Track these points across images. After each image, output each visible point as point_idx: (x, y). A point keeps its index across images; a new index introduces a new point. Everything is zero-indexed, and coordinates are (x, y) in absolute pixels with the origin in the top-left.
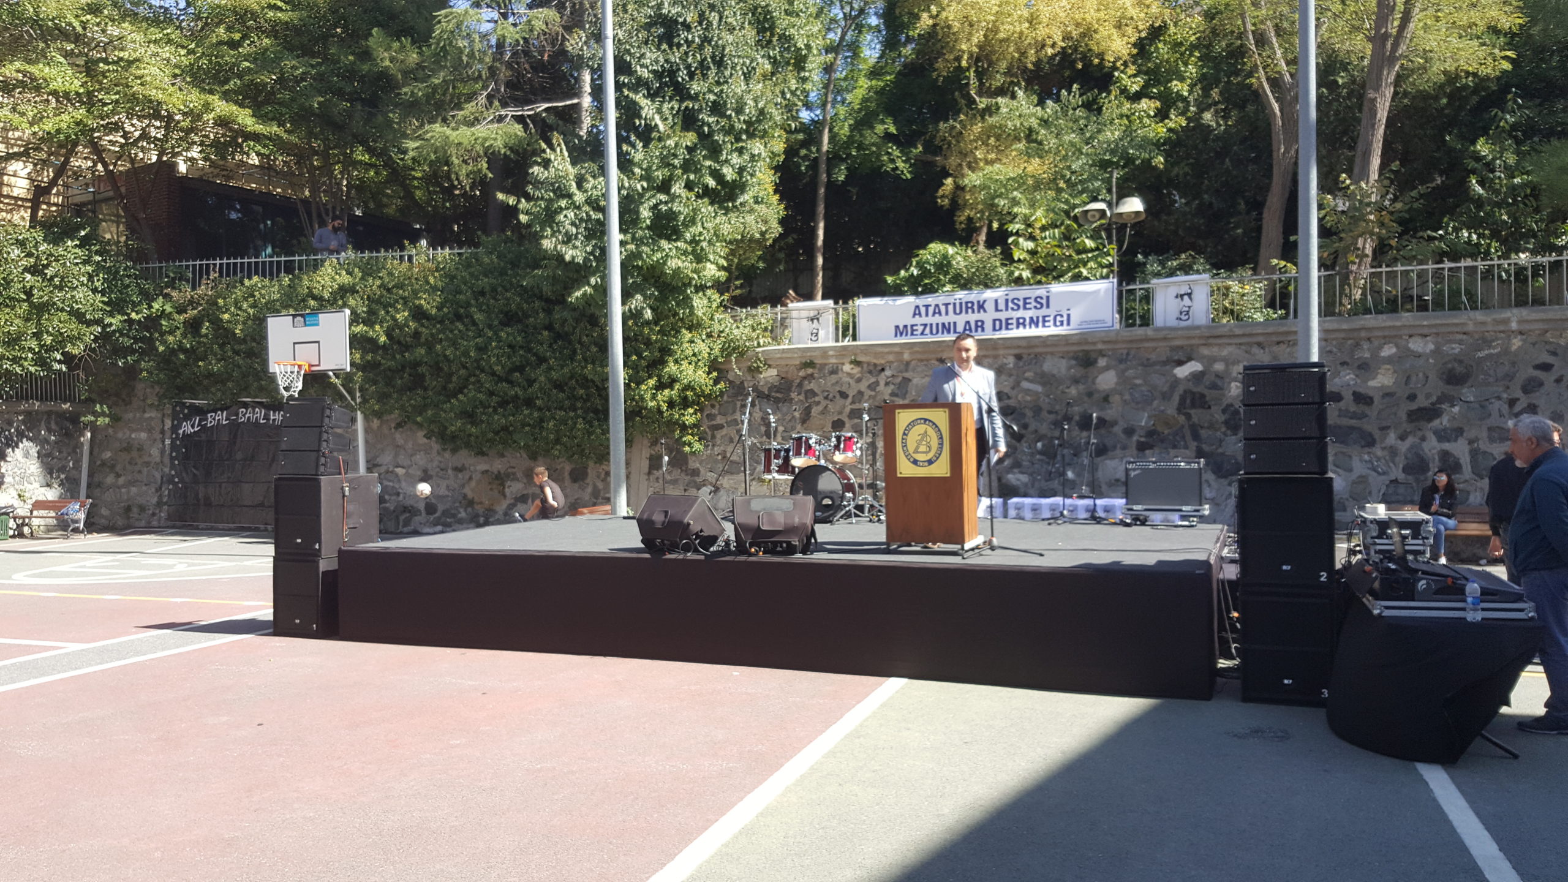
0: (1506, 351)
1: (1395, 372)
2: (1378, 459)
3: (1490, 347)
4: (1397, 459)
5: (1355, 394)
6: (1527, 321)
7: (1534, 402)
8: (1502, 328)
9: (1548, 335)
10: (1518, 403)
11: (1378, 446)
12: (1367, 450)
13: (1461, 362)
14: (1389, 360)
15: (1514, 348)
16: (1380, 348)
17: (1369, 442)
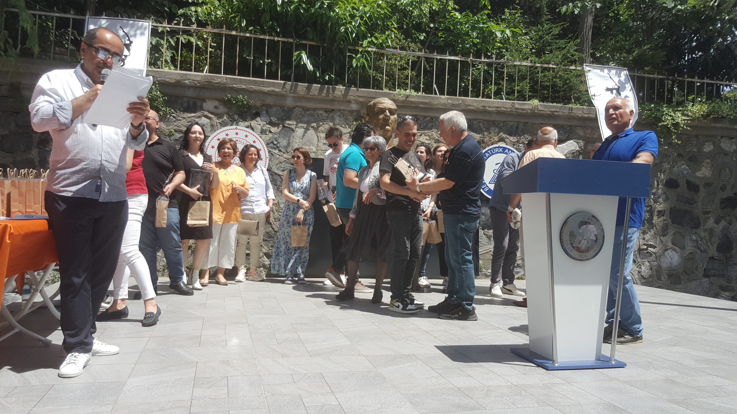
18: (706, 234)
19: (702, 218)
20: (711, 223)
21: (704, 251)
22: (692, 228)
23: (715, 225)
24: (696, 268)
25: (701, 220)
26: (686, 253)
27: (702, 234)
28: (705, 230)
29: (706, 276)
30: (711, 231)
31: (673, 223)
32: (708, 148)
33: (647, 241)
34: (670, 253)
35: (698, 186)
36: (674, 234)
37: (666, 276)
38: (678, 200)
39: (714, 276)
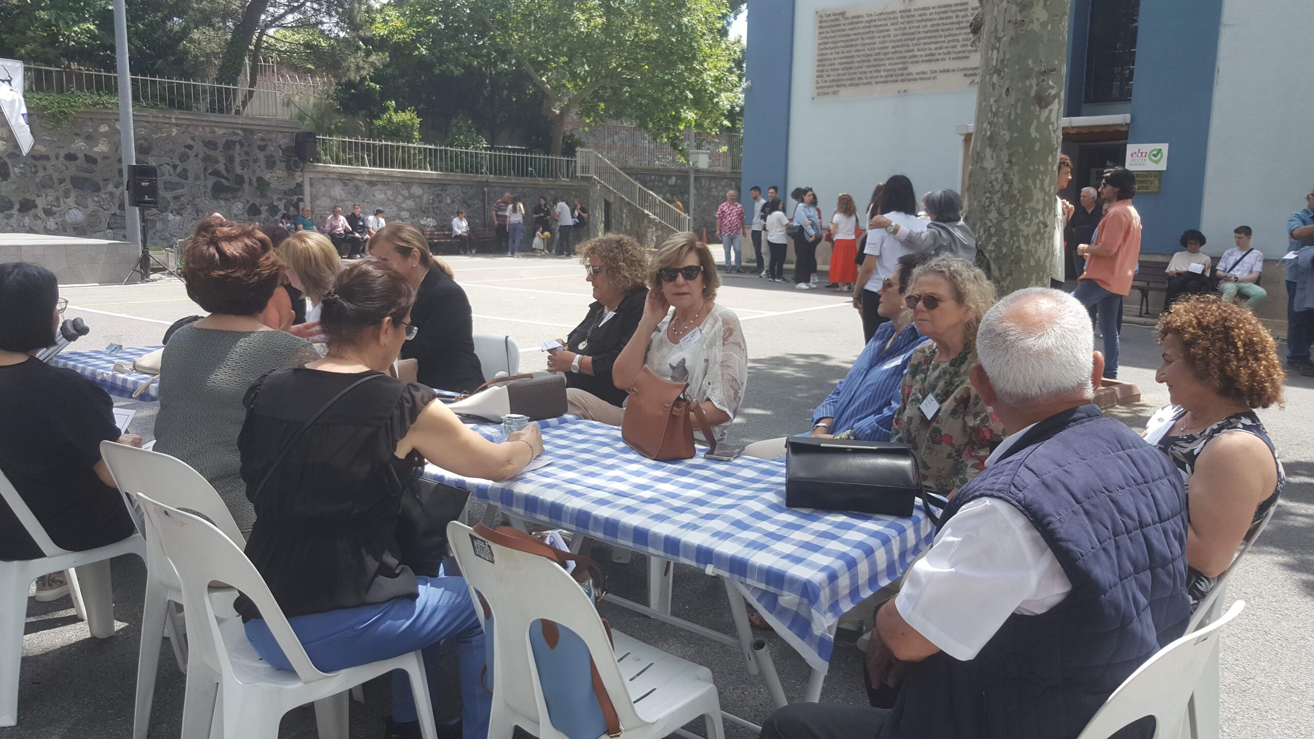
0: (169, 135)
1: (109, 143)
2: (103, 201)
3: (161, 133)
4: (115, 200)
5: (86, 155)
6: (179, 118)
7: (186, 167)
8: (167, 121)
9: (190, 128)
10: (178, 168)
11: (103, 191)
12: (96, 194)
13: (146, 140)
14: (105, 135)
15: (174, 134)
16: (99, 126)
17: (97, 189)
18: (107, 196)
19: (101, 184)
20: (110, 188)
21: (107, 210)
22: (93, 192)
23: (115, 189)
24: (100, 222)
25: (101, 185)
26: (89, 210)
27: (103, 196)
28: (106, 193)
29: (110, 228)
30: (112, 194)
31: (74, 187)
32: (104, 128)
33: (51, 202)
34: (74, 212)
35: (96, 159)
36: (77, 197)
37: (72, 229)
38: (77, 170)
39: (117, 228)
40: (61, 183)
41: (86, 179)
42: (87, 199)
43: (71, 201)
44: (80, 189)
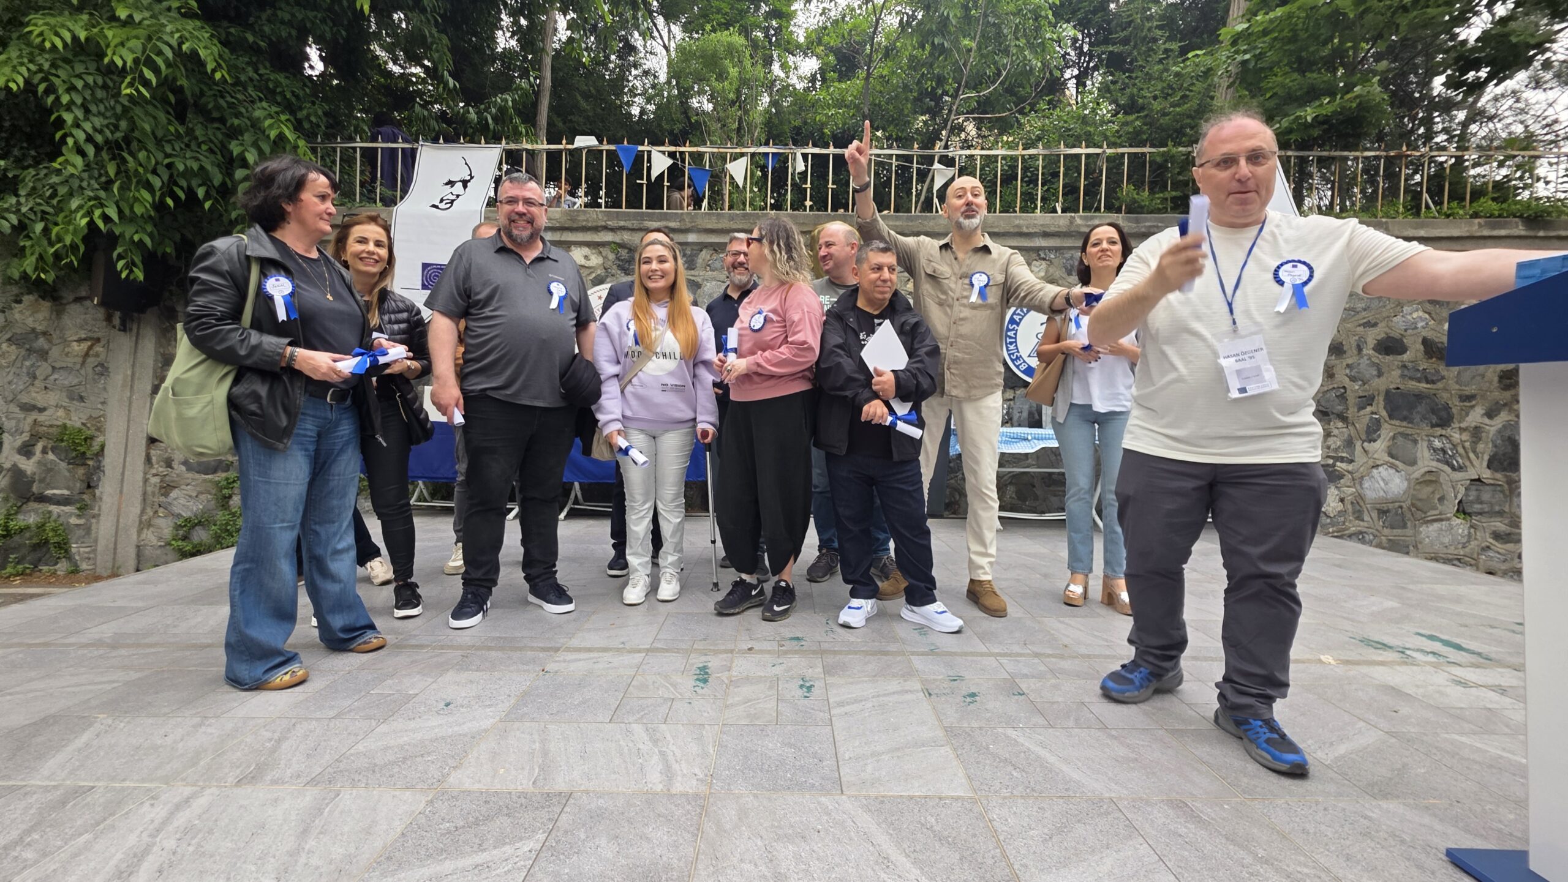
2: (1454, 445)
4: (1481, 447)
5: (1425, 342)
11: (1456, 425)
12: (1439, 431)
17: (1443, 418)
18: (1465, 436)
19: (1456, 405)
20: (1476, 416)
21: (1461, 468)
22: (1433, 426)
23: (1486, 420)
24: (1441, 499)
25: (1454, 411)
26: (1418, 472)
27: (1456, 436)
29: (1462, 510)
33: (1336, 450)
34: (1384, 472)
36: (1394, 438)
37: (1375, 514)
38: (1403, 376)
40: (1361, 408)
41: (1419, 397)
42: (1415, 442)
43: (1379, 447)
44: (1404, 419)
